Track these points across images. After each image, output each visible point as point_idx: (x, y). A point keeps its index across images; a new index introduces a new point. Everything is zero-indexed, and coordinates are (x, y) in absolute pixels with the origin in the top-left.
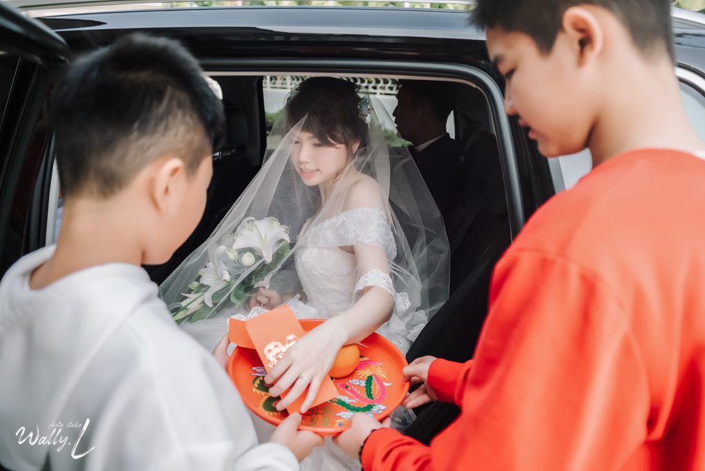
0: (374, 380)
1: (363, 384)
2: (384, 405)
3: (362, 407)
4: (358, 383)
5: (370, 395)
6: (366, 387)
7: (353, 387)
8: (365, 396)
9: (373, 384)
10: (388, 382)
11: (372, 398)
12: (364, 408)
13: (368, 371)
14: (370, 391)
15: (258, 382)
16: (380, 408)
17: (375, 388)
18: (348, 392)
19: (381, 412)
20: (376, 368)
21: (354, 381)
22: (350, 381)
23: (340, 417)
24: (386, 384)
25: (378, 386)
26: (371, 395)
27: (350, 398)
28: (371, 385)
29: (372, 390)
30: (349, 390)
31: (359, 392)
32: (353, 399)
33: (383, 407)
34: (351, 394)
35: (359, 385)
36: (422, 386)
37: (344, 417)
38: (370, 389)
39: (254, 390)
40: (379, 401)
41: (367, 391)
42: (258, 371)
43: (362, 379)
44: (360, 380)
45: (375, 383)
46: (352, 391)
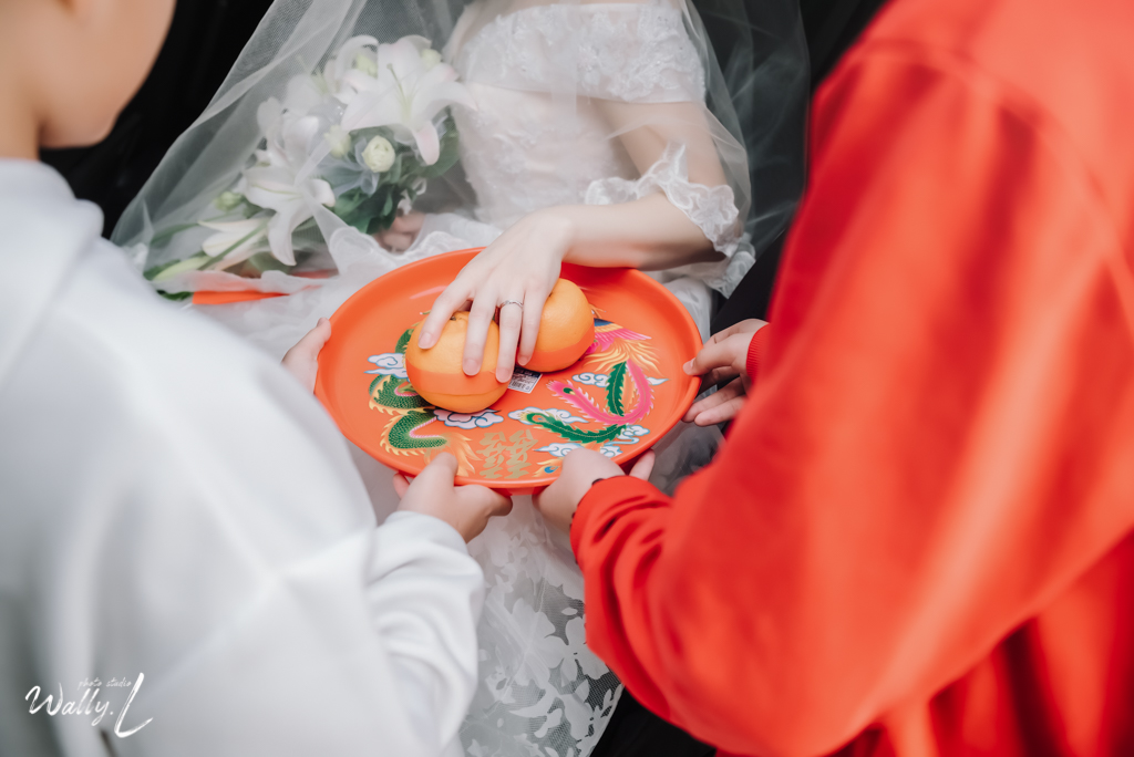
0: (628, 372)
1: (603, 382)
2: (643, 427)
3: (597, 431)
4: (592, 381)
5: (615, 405)
6: (609, 388)
7: (580, 390)
8: (606, 409)
9: (624, 383)
10: (657, 377)
11: (621, 412)
12: (602, 433)
13: (616, 354)
14: (618, 397)
15: (380, 387)
16: (636, 434)
17: (630, 391)
18: (569, 402)
19: (636, 440)
20: (635, 346)
21: (583, 376)
22: (576, 378)
23: (548, 455)
24: (653, 381)
25: (635, 387)
26: (619, 404)
27: (573, 413)
28: (619, 383)
29: (622, 395)
30: (573, 398)
31: (592, 401)
32: (580, 416)
33: (641, 431)
34: (575, 406)
35: (595, 385)
36: (736, 381)
37: (558, 453)
38: (618, 391)
39: (372, 405)
40: (634, 419)
41: (610, 397)
42: (381, 363)
43: (601, 373)
44: (596, 375)
45: (629, 379)
46: (579, 399)
